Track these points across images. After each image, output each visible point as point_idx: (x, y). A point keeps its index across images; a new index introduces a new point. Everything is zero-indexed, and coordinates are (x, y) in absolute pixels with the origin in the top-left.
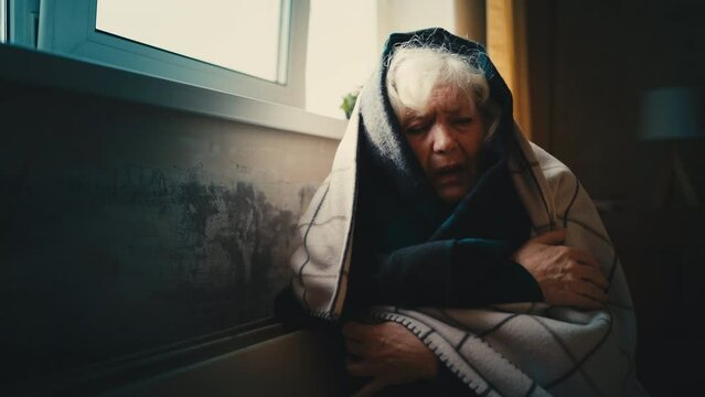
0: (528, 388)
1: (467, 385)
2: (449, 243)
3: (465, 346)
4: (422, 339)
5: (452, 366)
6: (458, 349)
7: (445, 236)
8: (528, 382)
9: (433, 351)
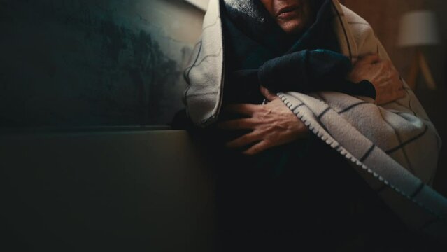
0: (369, 147)
1: (325, 141)
2: (303, 52)
3: (326, 115)
4: (293, 110)
5: (313, 128)
6: (318, 118)
7: (299, 49)
8: (370, 143)
9: (300, 119)
